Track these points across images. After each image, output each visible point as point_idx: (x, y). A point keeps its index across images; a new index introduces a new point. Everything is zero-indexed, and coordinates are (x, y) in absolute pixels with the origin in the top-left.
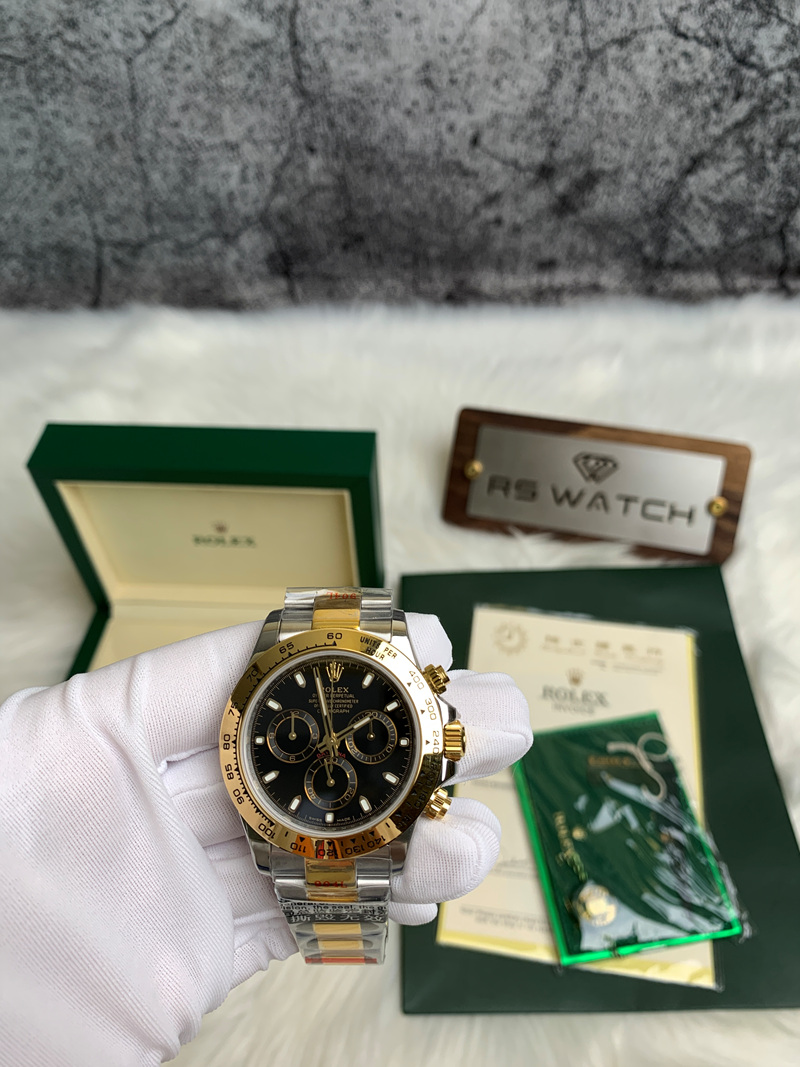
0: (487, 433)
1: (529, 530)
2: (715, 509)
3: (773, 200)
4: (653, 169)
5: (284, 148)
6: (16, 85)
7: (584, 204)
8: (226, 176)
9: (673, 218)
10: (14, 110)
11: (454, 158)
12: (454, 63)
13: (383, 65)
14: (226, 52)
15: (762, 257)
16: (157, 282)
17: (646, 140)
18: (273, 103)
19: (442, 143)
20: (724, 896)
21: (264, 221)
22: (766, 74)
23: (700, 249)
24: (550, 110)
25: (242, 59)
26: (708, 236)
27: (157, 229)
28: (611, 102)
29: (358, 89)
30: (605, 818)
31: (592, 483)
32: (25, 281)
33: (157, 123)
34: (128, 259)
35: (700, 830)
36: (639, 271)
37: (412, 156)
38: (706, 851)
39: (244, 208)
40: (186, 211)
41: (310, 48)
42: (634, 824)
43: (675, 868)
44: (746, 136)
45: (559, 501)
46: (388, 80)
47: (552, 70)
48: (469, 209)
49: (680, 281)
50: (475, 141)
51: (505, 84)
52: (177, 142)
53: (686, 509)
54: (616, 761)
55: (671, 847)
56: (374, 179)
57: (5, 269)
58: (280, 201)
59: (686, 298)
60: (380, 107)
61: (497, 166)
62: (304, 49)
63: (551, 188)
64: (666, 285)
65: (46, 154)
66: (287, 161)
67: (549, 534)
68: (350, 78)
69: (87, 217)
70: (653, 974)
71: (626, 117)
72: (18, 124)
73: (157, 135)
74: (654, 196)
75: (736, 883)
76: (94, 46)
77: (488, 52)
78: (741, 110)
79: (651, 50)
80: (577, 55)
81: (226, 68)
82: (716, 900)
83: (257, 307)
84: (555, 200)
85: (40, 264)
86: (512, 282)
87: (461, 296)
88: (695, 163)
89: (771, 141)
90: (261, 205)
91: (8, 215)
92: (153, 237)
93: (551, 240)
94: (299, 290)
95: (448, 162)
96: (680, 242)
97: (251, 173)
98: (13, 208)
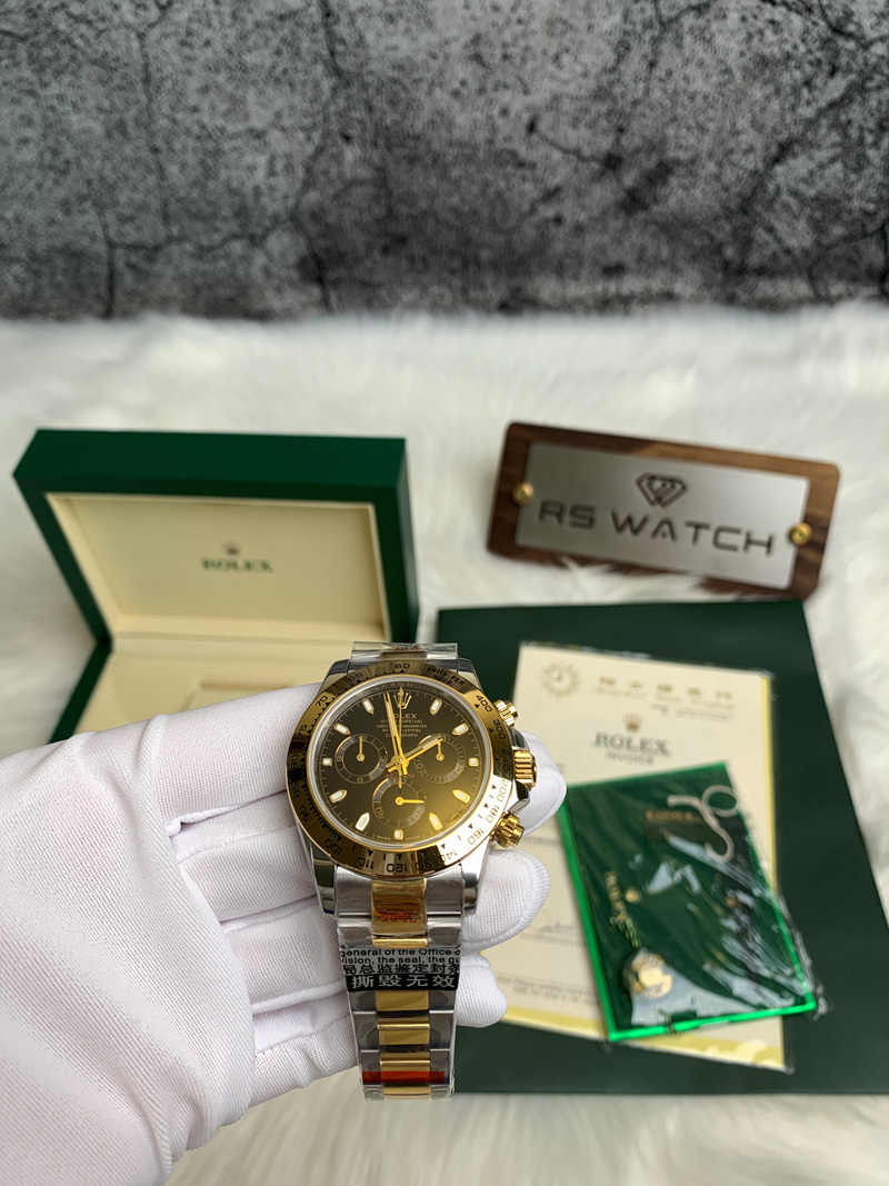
0: (539, 451)
1: (584, 561)
2: (797, 537)
3: (873, 193)
4: (734, 157)
5: (316, 136)
6: (17, 65)
7: (655, 200)
8: (251, 169)
9: (759, 215)
10: (14, 94)
11: (507, 146)
12: (507, 36)
13: (427, 38)
14: (250, 25)
15: (860, 259)
16: (176, 290)
17: (728, 123)
18: (304, 83)
19: (494, 130)
20: (797, 967)
21: (294, 220)
22: (866, 45)
23: (788, 251)
24: (617, 90)
25: (270, 33)
26: (799, 236)
27: (175, 230)
28: (686, 79)
29: (399, 67)
30: (663, 879)
31: (658, 507)
32: (29, 287)
33: (172, 109)
34: (144, 265)
35: (772, 893)
36: (719, 276)
37: (461, 144)
38: (779, 917)
39: (273, 206)
40: (208, 210)
41: (344, 19)
42: (696, 886)
43: (741, 936)
44: (843, 118)
45: (620, 529)
46: (434, 57)
47: (619, 42)
48: (526, 207)
49: (765, 288)
50: (531, 128)
51: (566, 59)
52: (196, 129)
53: (765, 538)
54: (677, 816)
55: (737, 912)
56: (418, 170)
57: (7, 274)
58: (313, 197)
59: (772, 307)
60: (425, 86)
61: (557, 155)
62: (337, 21)
63: (619, 180)
64: (750, 293)
65: (51, 144)
66: (320, 151)
67: (606, 567)
68: (391, 54)
69: (97, 216)
70: (712, 1053)
71: (705, 97)
72: (19, 110)
73: (174, 121)
74: (735, 189)
75: (811, 954)
76: (103, 19)
77: (547, 22)
78: (837, 87)
79: (734, 17)
80: (647, 26)
81: (250, 43)
82: (788, 972)
83: (286, 317)
84: (622, 195)
85: (45, 269)
86: (574, 290)
87: (516, 305)
88: (784, 151)
89: (871, 124)
90: (291, 202)
91: (9, 215)
92: (170, 240)
93: (618, 241)
94: (333, 298)
95: (502, 151)
96: (767, 243)
97: (279, 165)
98: (15, 206)
